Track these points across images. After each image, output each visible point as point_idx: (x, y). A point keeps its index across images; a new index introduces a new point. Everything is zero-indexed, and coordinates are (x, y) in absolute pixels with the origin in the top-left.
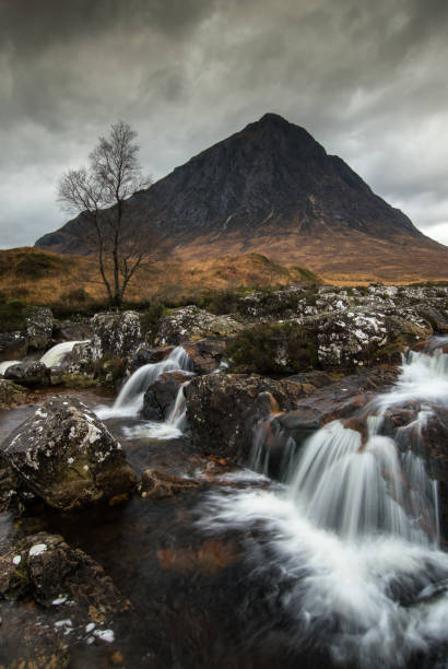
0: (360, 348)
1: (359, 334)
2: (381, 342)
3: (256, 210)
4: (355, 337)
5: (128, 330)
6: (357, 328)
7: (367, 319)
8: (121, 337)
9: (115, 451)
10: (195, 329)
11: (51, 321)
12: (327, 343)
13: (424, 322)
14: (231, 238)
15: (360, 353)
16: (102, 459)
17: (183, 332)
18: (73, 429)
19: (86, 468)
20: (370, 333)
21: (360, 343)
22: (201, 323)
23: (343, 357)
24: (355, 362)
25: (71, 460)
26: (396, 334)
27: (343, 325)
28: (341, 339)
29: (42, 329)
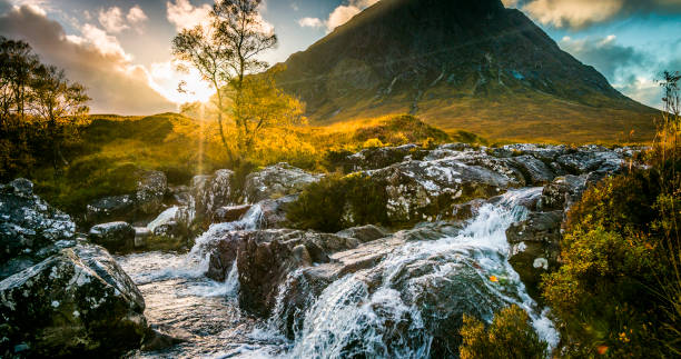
0: (428, 201)
1: (429, 185)
2: (454, 194)
3: (425, 71)
4: (423, 189)
5: (219, 189)
6: (428, 178)
7: (442, 169)
8: (212, 197)
9: (112, 298)
10: (277, 186)
11: (162, 185)
12: (396, 197)
13: (513, 174)
14: (396, 102)
15: (429, 206)
16: (96, 306)
17: (263, 188)
18: (54, 269)
19: (76, 313)
20: (442, 184)
21: (428, 195)
22: (284, 179)
23: (412, 212)
24: (425, 217)
25: (56, 304)
26: (474, 185)
27: (412, 175)
28: (409, 191)
29: (153, 193)
